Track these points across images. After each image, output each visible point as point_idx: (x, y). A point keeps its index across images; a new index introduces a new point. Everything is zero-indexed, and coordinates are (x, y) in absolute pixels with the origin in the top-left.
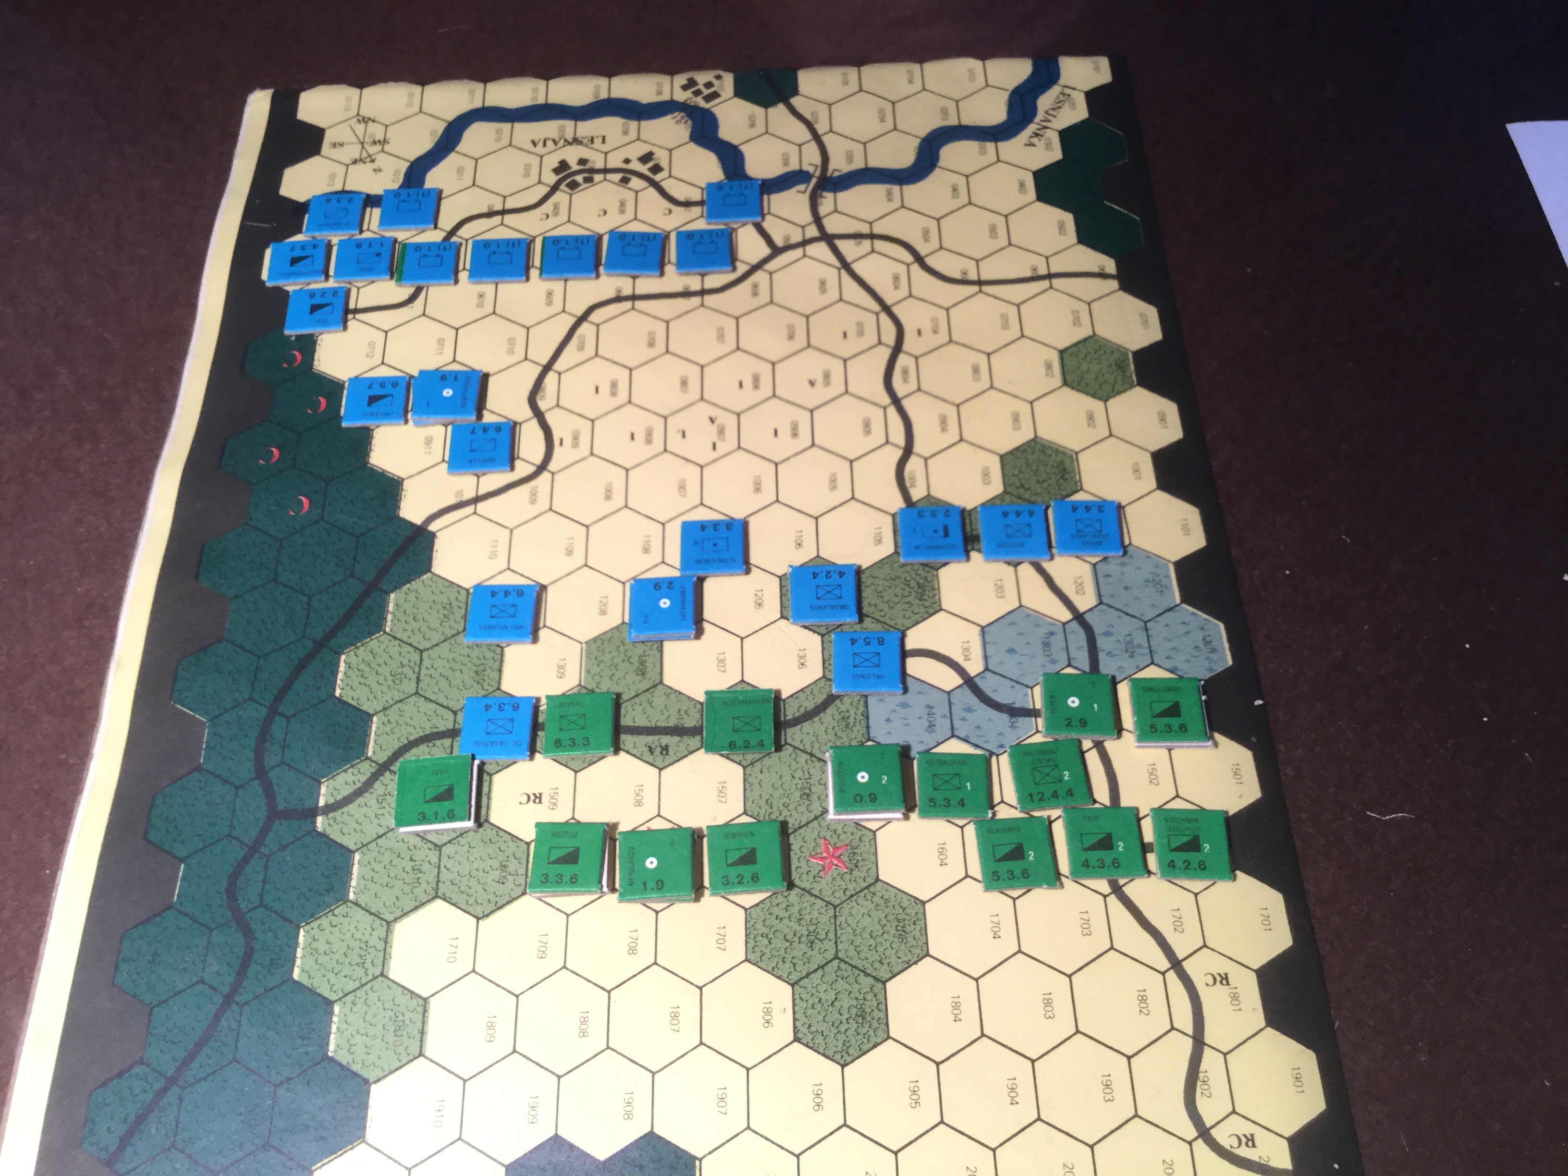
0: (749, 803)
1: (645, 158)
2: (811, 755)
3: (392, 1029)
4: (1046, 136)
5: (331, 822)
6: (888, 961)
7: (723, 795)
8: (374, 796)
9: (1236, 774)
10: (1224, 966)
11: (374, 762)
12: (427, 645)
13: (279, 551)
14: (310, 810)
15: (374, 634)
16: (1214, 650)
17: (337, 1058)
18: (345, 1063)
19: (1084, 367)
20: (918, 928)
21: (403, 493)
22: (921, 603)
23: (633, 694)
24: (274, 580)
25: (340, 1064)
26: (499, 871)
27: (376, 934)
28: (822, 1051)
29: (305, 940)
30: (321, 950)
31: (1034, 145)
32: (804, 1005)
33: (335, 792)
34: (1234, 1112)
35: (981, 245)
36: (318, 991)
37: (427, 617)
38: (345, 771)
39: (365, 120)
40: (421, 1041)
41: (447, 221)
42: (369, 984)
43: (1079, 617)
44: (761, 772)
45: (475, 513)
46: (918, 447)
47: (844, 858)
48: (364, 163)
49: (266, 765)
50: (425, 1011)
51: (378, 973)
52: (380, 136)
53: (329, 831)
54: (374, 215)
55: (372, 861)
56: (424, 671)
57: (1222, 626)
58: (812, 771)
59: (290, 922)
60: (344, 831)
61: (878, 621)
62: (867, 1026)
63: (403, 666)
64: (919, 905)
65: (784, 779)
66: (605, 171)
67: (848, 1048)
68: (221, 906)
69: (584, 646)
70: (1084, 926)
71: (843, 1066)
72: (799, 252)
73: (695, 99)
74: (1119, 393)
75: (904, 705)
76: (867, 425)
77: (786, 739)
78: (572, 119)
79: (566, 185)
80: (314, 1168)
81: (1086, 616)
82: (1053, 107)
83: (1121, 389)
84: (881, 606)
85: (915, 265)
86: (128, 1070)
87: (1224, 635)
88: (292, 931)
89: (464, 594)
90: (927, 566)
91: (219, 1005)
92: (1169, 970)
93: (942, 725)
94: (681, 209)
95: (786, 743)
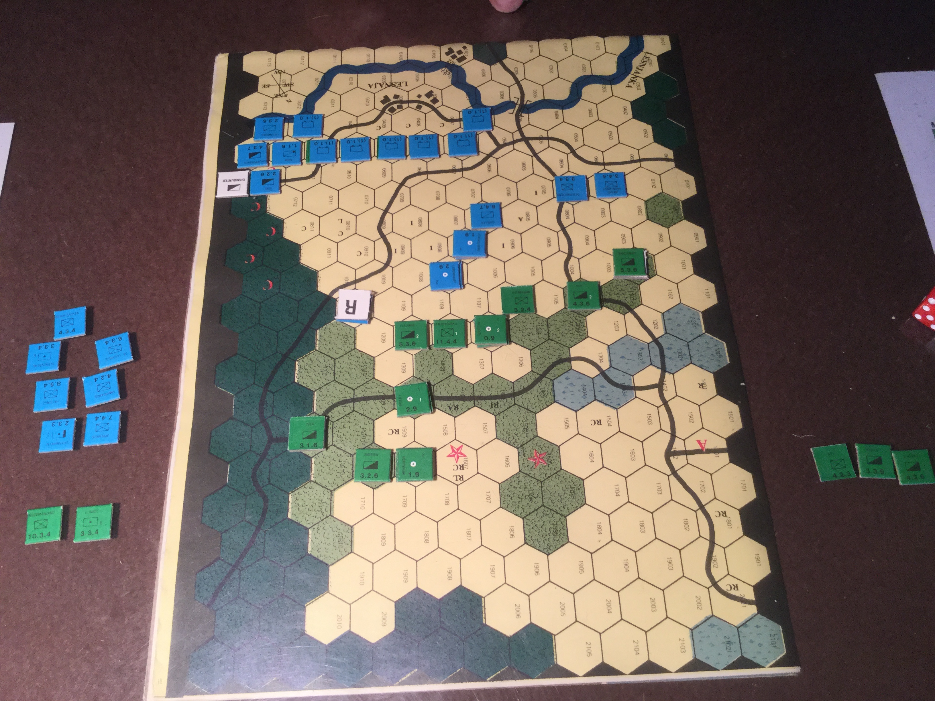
0: (498, 433)
1: (429, 94)
2: (527, 409)
3: (337, 541)
4: (637, 81)
6: (567, 507)
7: (486, 429)
9: (730, 417)
10: (724, 508)
11: (317, 415)
12: (338, 356)
13: (260, 308)
15: (311, 351)
16: (720, 356)
17: (313, 554)
18: (316, 557)
19: (658, 209)
20: (581, 491)
21: (319, 278)
22: (578, 333)
23: (439, 380)
24: (259, 323)
25: (314, 558)
27: (326, 496)
28: (538, 548)
29: (292, 500)
30: (300, 504)
31: (631, 87)
32: (529, 527)
34: (728, 574)
35: (604, 143)
36: (301, 523)
37: (336, 342)
39: (280, 72)
40: (351, 546)
41: (328, 131)
42: (325, 520)
43: (655, 340)
44: (503, 418)
45: (355, 288)
46: (574, 254)
47: (545, 459)
48: (282, 97)
49: (265, 416)
50: (352, 532)
51: (328, 515)
52: (288, 82)
54: (290, 128)
55: (321, 462)
56: (337, 369)
57: (725, 343)
58: (528, 418)
59: (285, 491)
61: (557, 343)
62: (558, 538)
63: (326, 367)
64: (581, 481)
65: (514, 422)
66: (408, 102)
67: (550, 547)
68: (250, 484)
69: (414, 356)
70: (659, 490)
71: (548, 555)
72: (511, 147)
73: (452, 60)
74: (675, 223)
75: (572, 385)
76: (549, 241)
77: (515, 402)
78: (389, 72)
79: (388, 110)
80: (306, 605)
81: (659, 340)
82: (641, 65)
83: (676, 222)
84: (559, 335)
85: (571, 154)
86: (213, 562)
87: (726, 349)
88: (286, 496)
89: (353, 330)
90: (581, 314)
91: (254, 532)
92: (698, 509)
93: (590, 394)
94: (449, 123)
95: (515, 404)
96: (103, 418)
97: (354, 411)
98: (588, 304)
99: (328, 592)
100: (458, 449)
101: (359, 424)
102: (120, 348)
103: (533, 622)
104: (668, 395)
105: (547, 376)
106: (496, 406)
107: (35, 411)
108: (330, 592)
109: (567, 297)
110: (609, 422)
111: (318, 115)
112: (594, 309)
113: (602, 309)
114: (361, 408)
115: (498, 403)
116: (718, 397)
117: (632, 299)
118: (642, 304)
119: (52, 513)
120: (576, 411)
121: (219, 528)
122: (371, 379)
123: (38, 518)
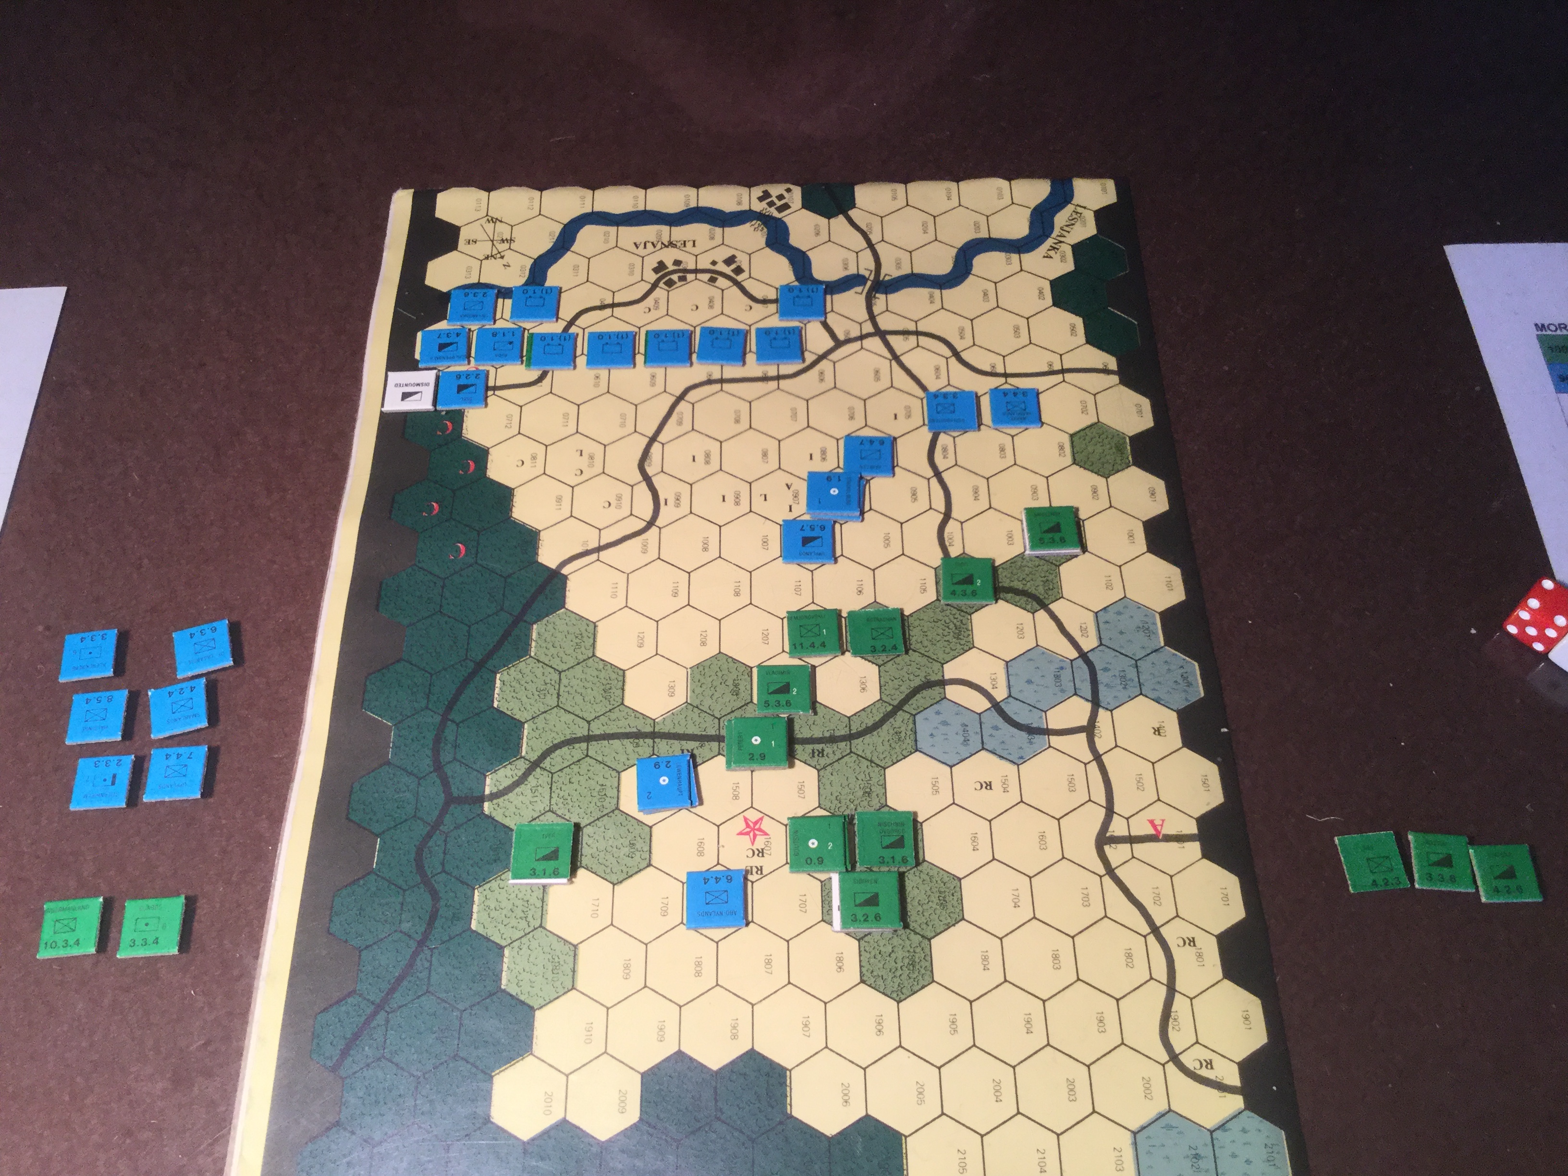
0: (822, 798)
1: (729, 261)
2: (871, 761)
3: (550, 968)
4: (1062, 249)
5: (496, 806)
6: (932, 923)
7: (802, 792)
8: (529, 786)
9: (1204, 783)
10: (1192, 932)
11: (527, 760)
12: (565, 667)
13: (443, 587)
14: (478, 797)
15: (522, 657)
16: (1189, 685)
17: (508, 990)
18: (514, 994)
19: (1090, 449)
20: (956, 898)
21: (540, 542)
22: (958, 641)
23: (729, 711)
24: (440, 611)
25: (511, 995)
26: (629, 848)
27: (535, 894)
28: (882, 990)
29: (479, 899)
30: (492, 907)
31: (1051, 257)
32: (868, 955)
33: (498, 783)
34: (1197, 1042)
35: (1008, 343)
36: (491, 938)
37: (563, 645)
38: (505, 767)
39: (494, 220)
40: (573, 978)
42: (531, 934)
43: (1083, 655)
44: (832, 774)
45: (598, 560)
46: (954, 514)
48: (495, 259)
49: (442, 761)
50: (575, 955)
51: (537, 925)
52: (507, 236)
53: (493, 815)
54: (505, 306)
56: (562, 689)
57: (1196, 664)
58: (872, 775)
59: (468, 885)
60: (506, 814)
61: (923, 655)
62: (917, 974)
63: (546, 684)
64: (957, 881)
65: (850, 780)
66: (696, 271)
67: (902, 988)
68: (411, 872)
69: (689, 670)
70: (1084, 899)
71: (898, 1002)
72: (857, 345)
73: (769, 209)
74: (1118, 471)
75: (945, 723)
76: (914, 494)
77: (851, 749)
78: (666, 225)
79: (664, 283)
80: (493, 1074)
81: (1089, 655)
82: (1068, 223)
83: (1120, 468)
84: (926, 643)
85: (953, 359)
86: (344, 998)
87: (1198, 672)
88: (469, 892)
89: (592, 626)
90: (962, 611)
91: (414, 949)
92: (1149, 934)
93: (975, 741)
94: (760, 306)
95: (851, 752)
96: (179, 756)
97: (587, 756)
98: (974, 594)
99: (531, 1054)
100: (756, 823)
101: (596, 778)
102: (212, 644)
103: (870, 1113)
104: (1101, 747)
105: (906, 708)
106: (821, 755)
107: (68, 742)
108: (536, 1054)
109: (941, 582)
110: (1004, 786)
111: (551, 288)
112: (984, 603)
113: (996, 602)
114: (599, 752)
115: (823, 750)
116: (1185, 749)
117: (1047, 588)
118: (1062, 597)
119: (84, 908)
120: (951, 767)
121: (356, 942)
122: (619, 706)
123: (60, 915)
